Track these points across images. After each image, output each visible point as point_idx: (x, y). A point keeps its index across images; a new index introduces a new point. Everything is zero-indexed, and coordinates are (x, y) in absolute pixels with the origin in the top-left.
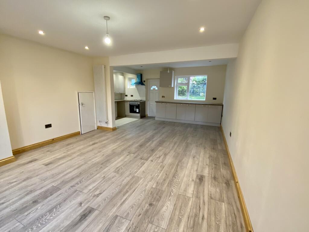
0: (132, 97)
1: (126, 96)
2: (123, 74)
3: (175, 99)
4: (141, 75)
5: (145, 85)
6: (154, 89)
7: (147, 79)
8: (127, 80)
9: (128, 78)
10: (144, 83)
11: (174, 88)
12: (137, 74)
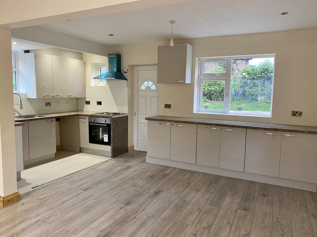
0: (99, 106)
1: (88, 103)
2: (80, 57)
3: (195, 112)
4: (119, 57)
5: (127, 80)
6: (148, 88)
7: (133, 67)
8: (89, 69)
9: (92, 64)
10: (125, 75)
11: (191, 85)
12: (109, 55)
